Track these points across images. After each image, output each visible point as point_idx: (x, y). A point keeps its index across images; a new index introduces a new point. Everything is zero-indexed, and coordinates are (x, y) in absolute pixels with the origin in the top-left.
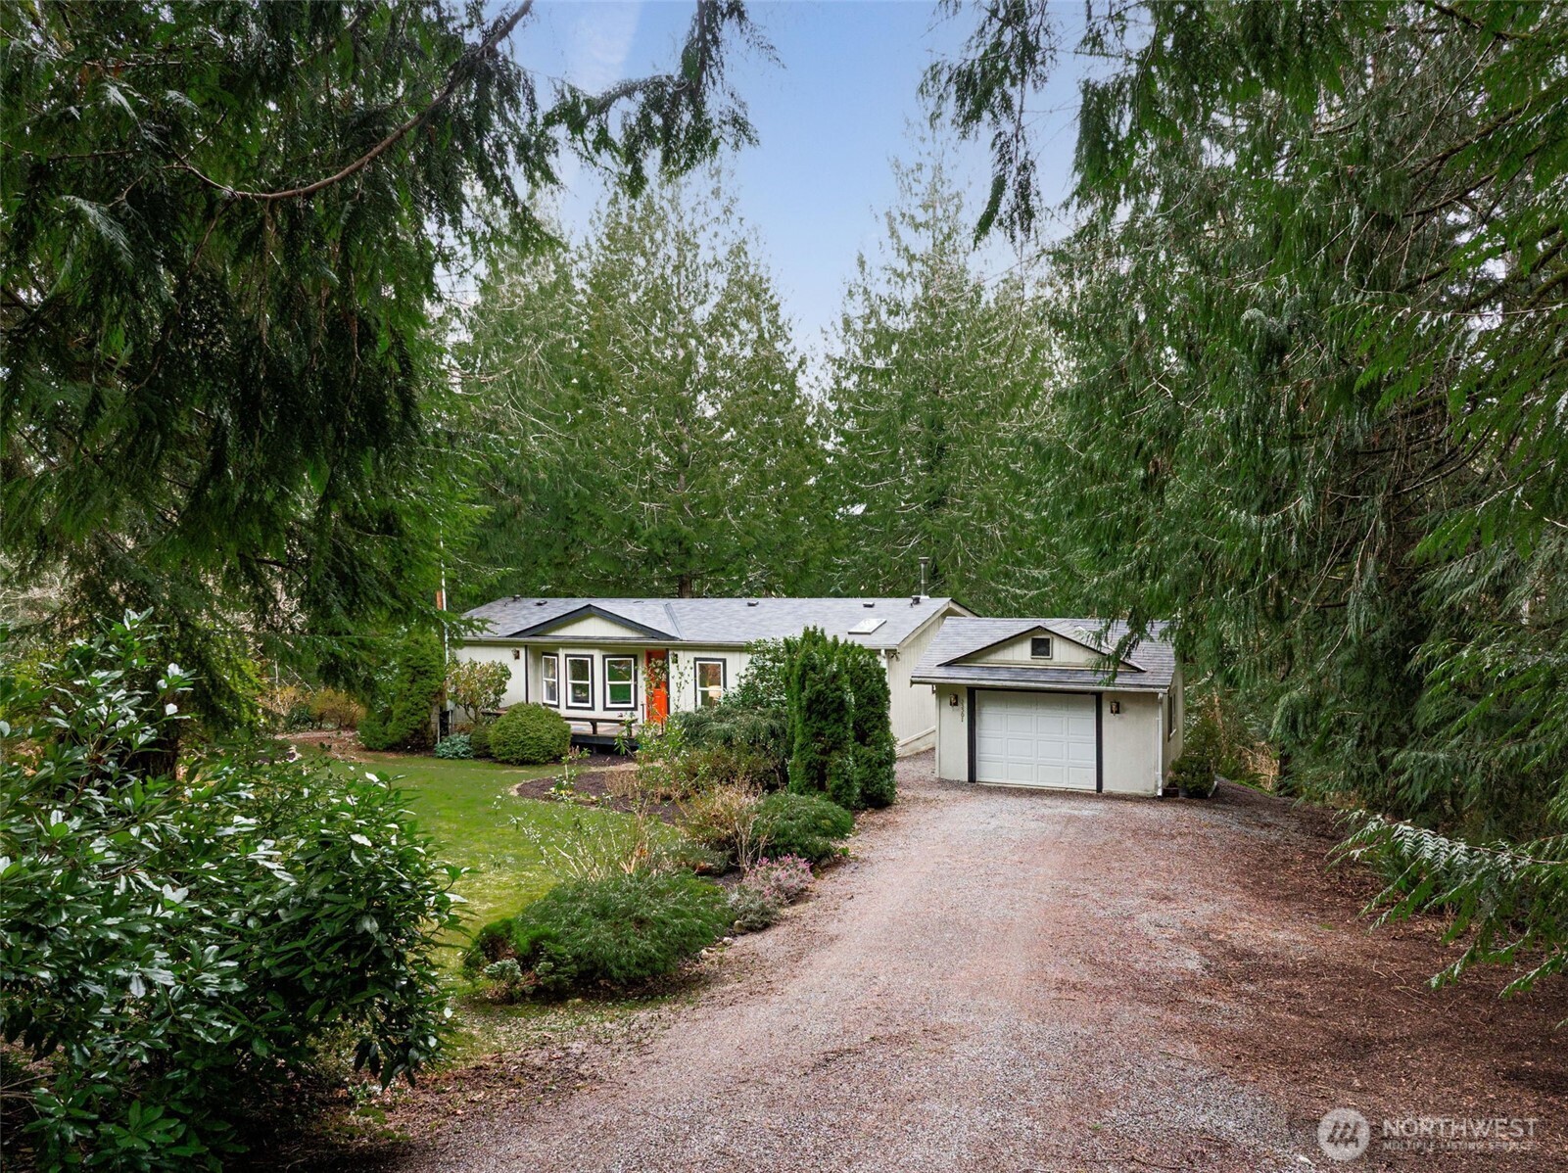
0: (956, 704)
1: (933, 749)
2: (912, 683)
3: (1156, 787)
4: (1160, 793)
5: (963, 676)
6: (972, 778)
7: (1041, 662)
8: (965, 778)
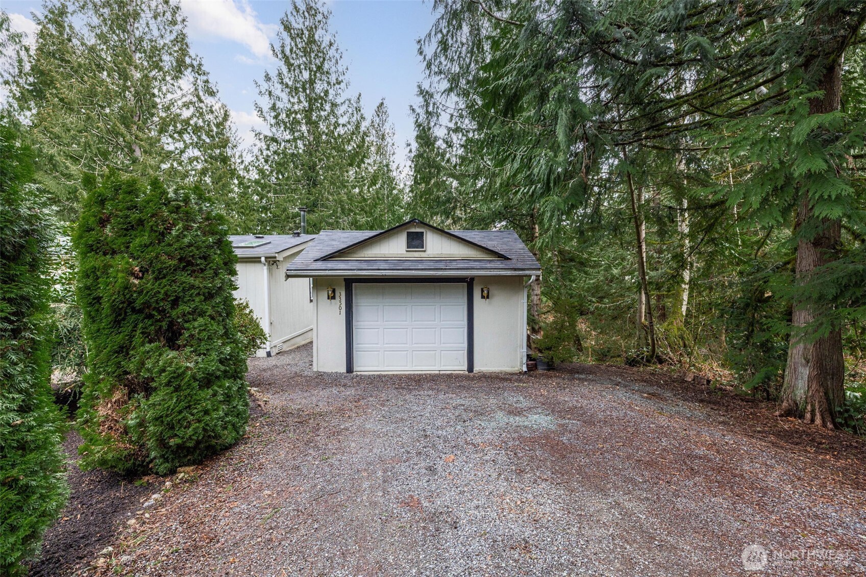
0: (334, 298)
1: (311, 343)
2: (288, 276)
3: (522, 364)
4: (525, 369)
5: (342, 268)
6: (350, 369)
7: (416, 255)
8: (343, 369)
